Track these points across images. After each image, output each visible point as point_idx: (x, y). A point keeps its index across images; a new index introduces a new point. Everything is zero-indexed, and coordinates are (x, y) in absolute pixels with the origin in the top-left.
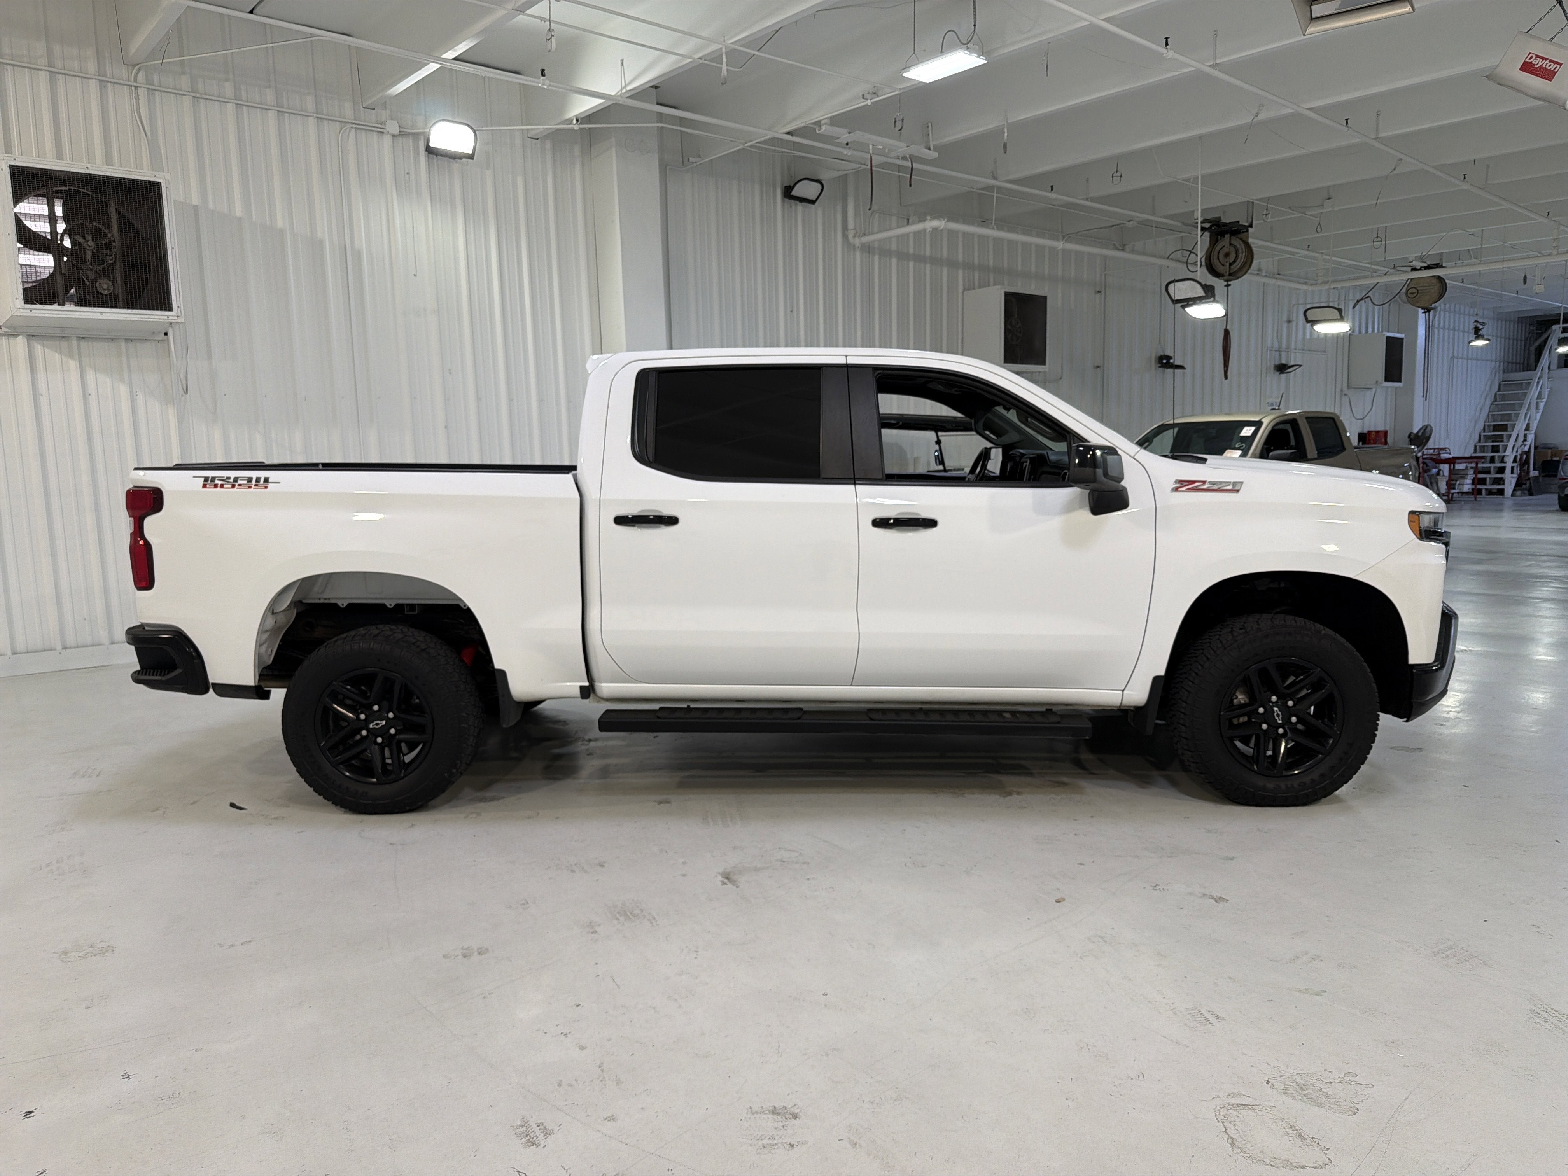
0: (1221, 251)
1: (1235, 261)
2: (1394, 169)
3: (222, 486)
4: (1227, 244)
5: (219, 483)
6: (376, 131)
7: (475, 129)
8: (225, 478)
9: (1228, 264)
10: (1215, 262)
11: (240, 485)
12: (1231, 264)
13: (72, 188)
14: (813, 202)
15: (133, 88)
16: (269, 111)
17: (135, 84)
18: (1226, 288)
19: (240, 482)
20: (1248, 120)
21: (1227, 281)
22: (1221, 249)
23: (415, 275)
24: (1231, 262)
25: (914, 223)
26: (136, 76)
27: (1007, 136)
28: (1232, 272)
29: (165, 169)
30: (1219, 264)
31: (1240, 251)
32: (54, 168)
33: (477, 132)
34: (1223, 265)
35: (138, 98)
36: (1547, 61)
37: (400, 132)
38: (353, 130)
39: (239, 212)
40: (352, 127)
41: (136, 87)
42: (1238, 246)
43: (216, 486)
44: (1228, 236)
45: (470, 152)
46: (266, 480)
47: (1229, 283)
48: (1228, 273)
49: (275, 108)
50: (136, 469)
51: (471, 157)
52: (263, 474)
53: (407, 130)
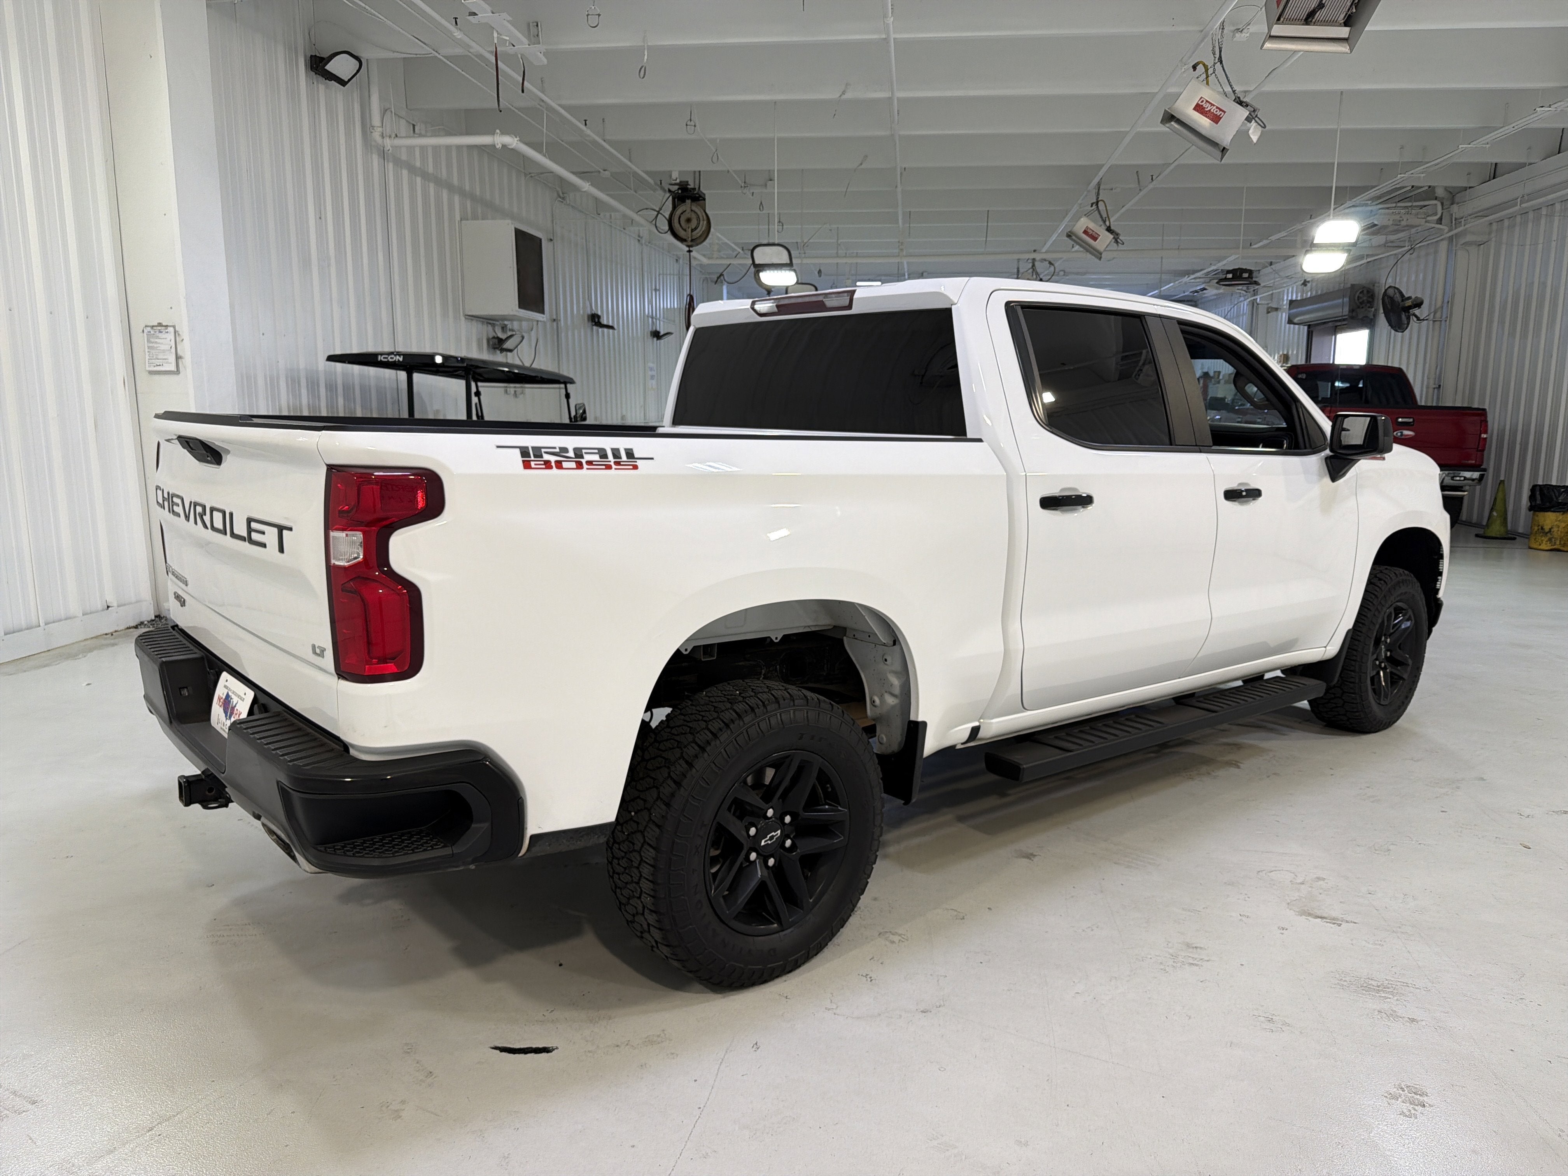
0: (682, 216)
1: (696, 229)
2: (861, 164)
3: (559, 465)
4: (688, 210)
5: (553, 459)
8: (557, 450)
9: (690, 229)
10: (676, 225)
11: (589, 463)
12: (692, 231)
14: (343, 83)
18: (688, 254)
19: (588, 457)
20: (836, 95)
21: (688, 246)
22: (682, 213)
24: (693, 228)
25: (421, 135)
27: (647, 60)
28: (694, 238)
30: (681, 229)
31: (701, 218)
34: (685, 230)
36: (1215, 107)
42: (699, 213)
43: (548, 465)
44: (688, 201)
46: (630, 454)
47: (691, 249)
48: (690, 239)
52: (622, 443)
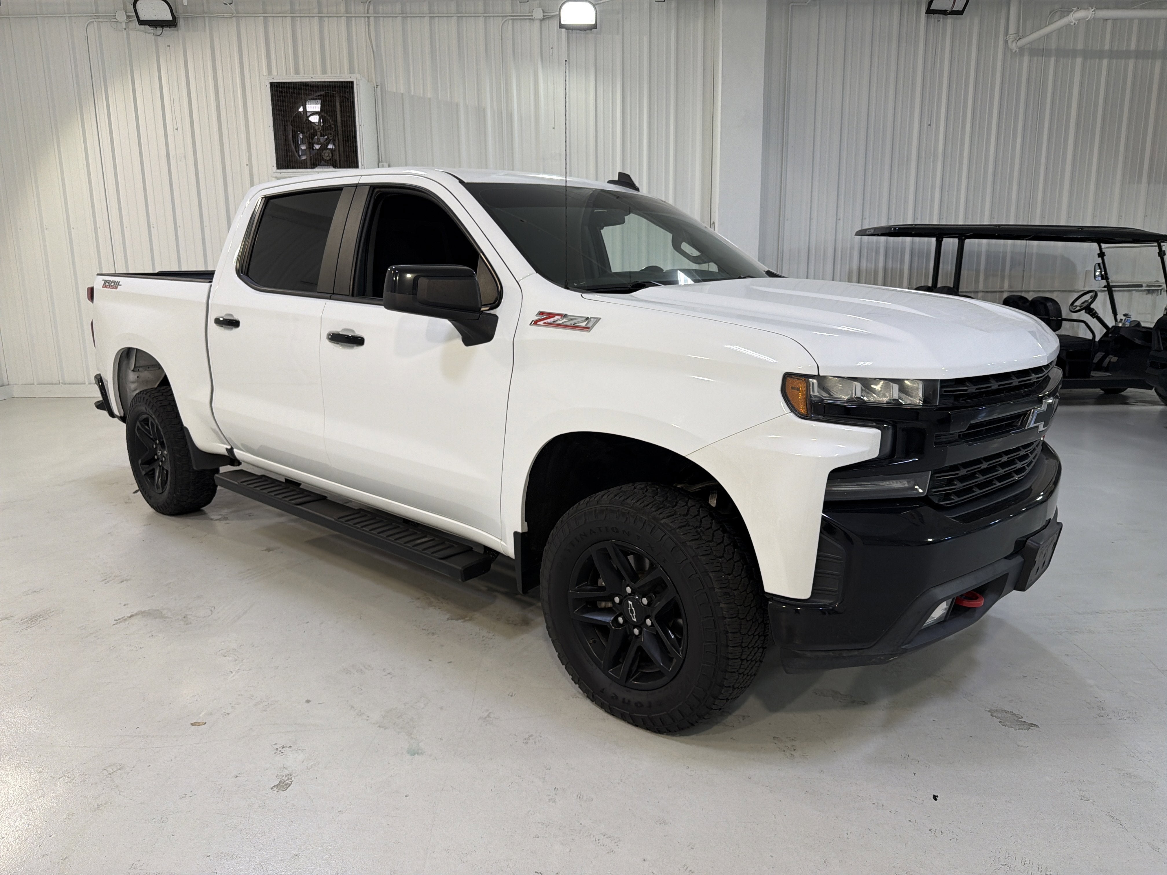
6: (528, 19)
7: (594, 3)
13: (327, 91)
14: (960, 13)
15: (366, 18)
16: (452, 18)
17: (368, 15)
23: (553, 128)
26: (368, 10)
29: (357, 72)
32: (294, 81)
33: (596, 6)
35: (369, 25)
37: (544, 16)
38: (510, 21)
39: (429, 94)
40: (509, 19)
41: (368, 17)
43: (106, 286)
45: (593, 23)
49: (456, 15)
50: (98, 275)
51: (595, 27)
53: (549, 14)
